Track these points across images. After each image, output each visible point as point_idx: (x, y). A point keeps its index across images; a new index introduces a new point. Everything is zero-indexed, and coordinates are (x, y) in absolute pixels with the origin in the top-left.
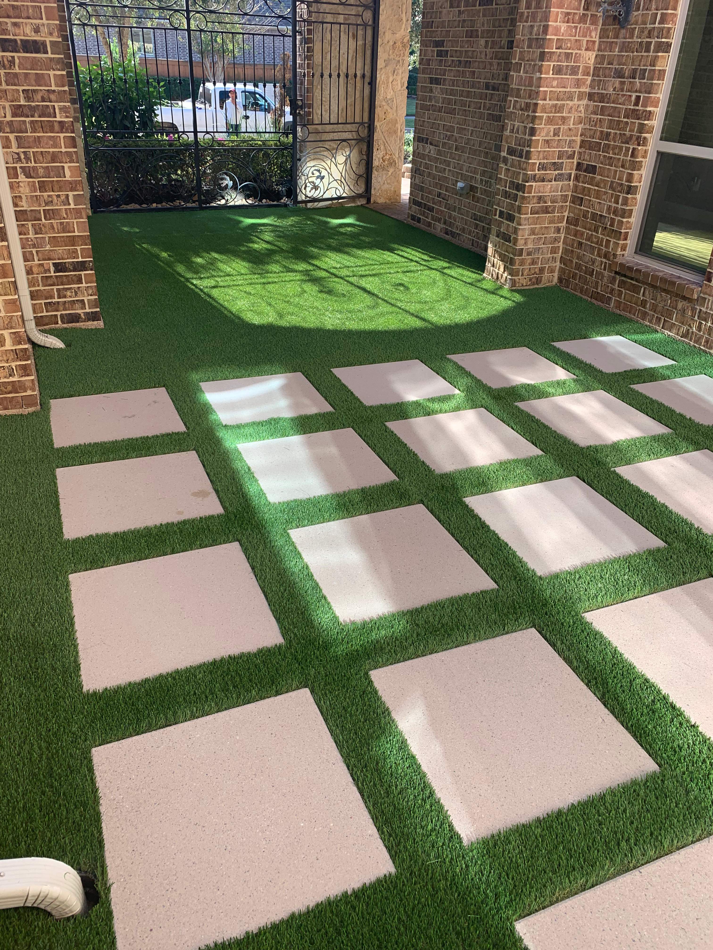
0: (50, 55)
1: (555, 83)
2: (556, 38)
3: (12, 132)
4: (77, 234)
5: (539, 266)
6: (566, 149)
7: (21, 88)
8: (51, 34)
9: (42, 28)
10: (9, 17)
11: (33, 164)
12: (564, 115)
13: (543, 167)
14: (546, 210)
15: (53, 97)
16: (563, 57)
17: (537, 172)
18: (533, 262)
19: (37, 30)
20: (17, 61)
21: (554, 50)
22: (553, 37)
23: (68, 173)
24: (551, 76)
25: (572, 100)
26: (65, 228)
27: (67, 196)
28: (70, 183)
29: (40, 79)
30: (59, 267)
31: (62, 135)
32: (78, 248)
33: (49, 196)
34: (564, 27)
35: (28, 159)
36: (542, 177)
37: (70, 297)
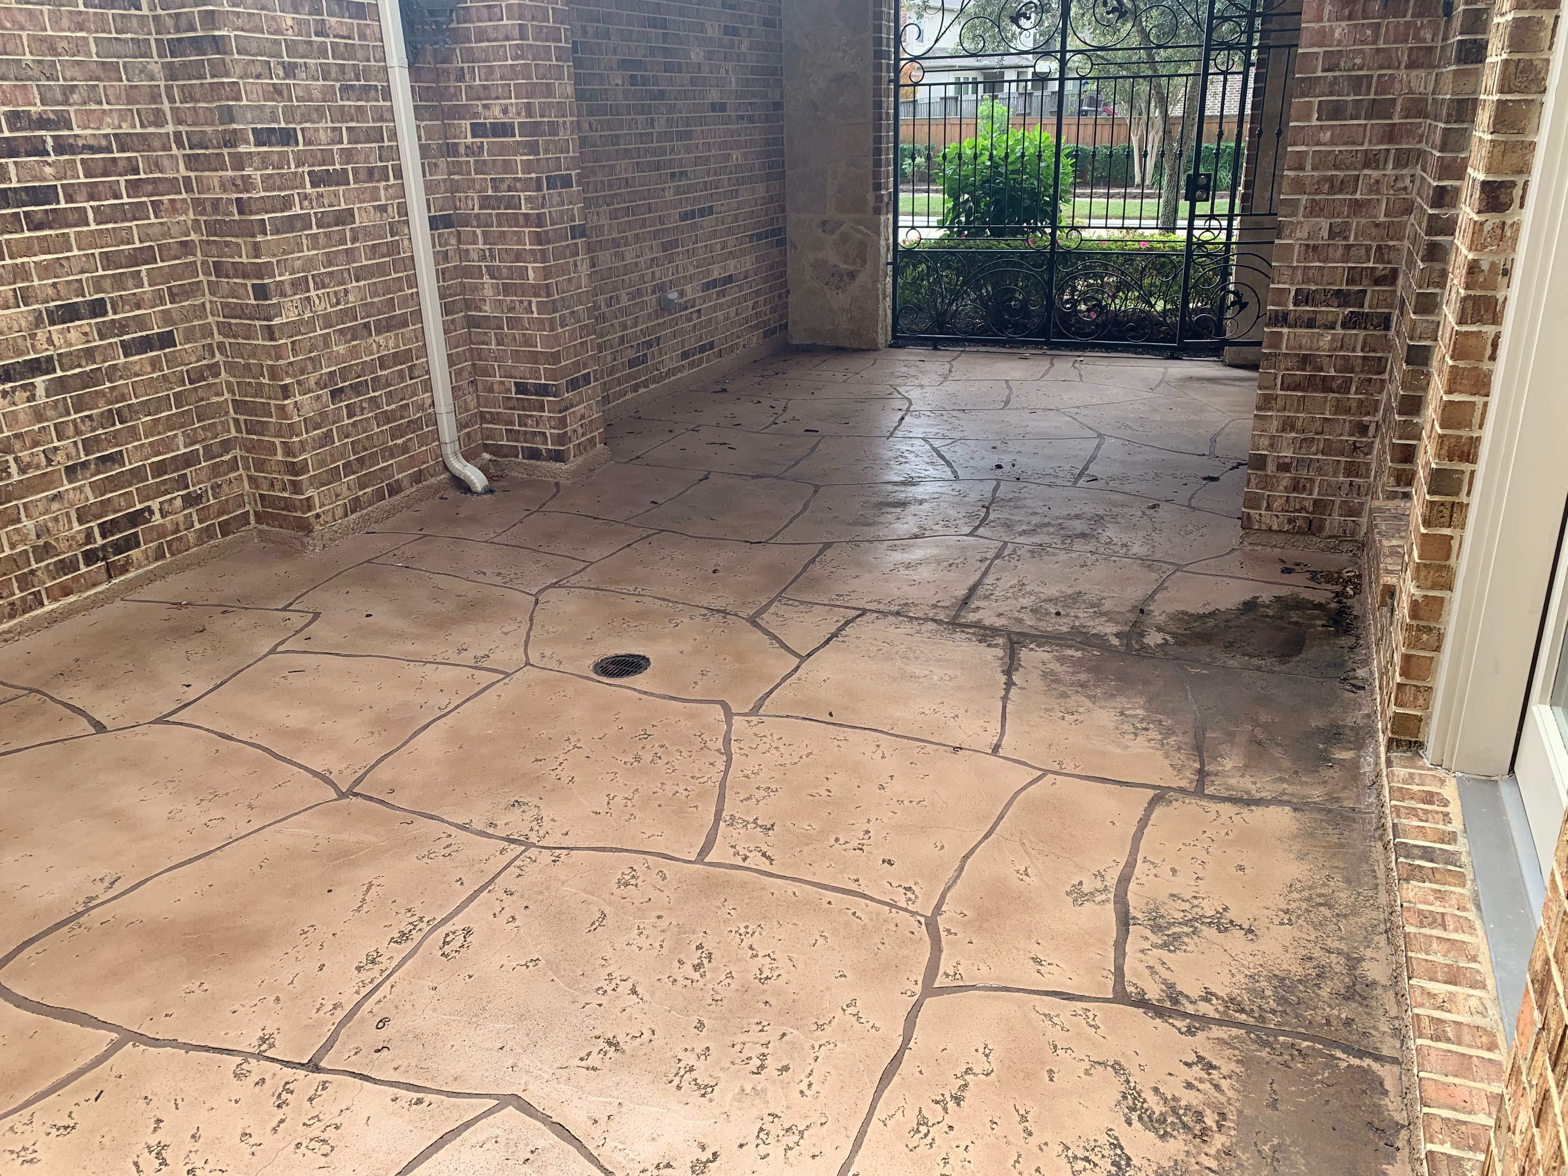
0: (518, 138)
1: (1327, 136)
2: (1321, 50)
3: (478, 227)
4: (539, 349)
5: (1315, 496)
6: (1371, 265)
7: (489, 177)
8: (519, 114)
9: (510, 108)
10: (480, 99)
11: (497, 263)
12: (1358, 196)
13: (1303, 297)
14: (1326, 385)
15: (519, 185)
16: (1345, 86)
17: (1291, 307)
18: (1296, 486)
19: (505, 111)
20: (486, 147)
21: (1320, 74)
22: (1315, 50)
23: (531, 274)
24: (1315, 123)
25: (1377, 167)
26: (528, 341)
27: (530, 302)
28: (533, 286)
29: (507, 166)
30: (521, 388)
31: (527, 230)
32: (541, 367)
33: (512, 301)
35: (493, 258)
36: (1306, 317)
37: (532, 426)
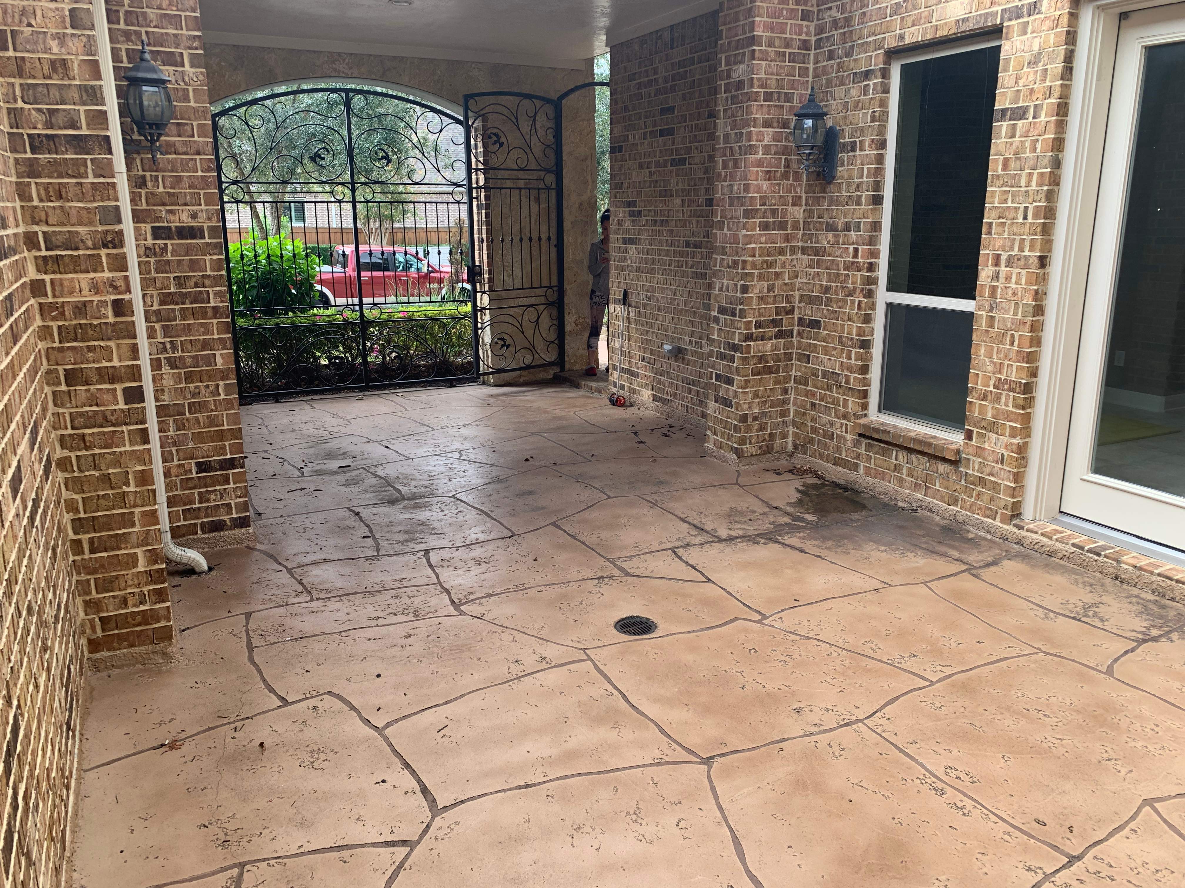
0: (207, 240)
1: (763, 239)
2: (758, 195)
3: (158, 321)
4: (226, 427)
5: (769, 432)
6: (784, 305)
7: (172, 276)
8: (209, 219)
9: (200, 214)
10: (164, 204)
11: (180, 354)
12: (777, 270)
13: (758, 325)
14: (769, 370)
15: (207, 282)
16: (769, 214)
17: (754, 330)
18: (761, 428)
19: (194, 216)
20: (170, 248)
21: (758, 207)
22: (756, 195)
23: (219, 360)
24: (758, 232)
25: (783, 255)
26: (212, 422)
27: (217, 386)
28: (221, 371)
29: (194, 265)
30: (202, 467)
31: (215, 321)
32: (227, 443)
33: (195, 387)
34: (765, 185)
35: (174, 348)
36: (760, 335)
37: (215, 500)
